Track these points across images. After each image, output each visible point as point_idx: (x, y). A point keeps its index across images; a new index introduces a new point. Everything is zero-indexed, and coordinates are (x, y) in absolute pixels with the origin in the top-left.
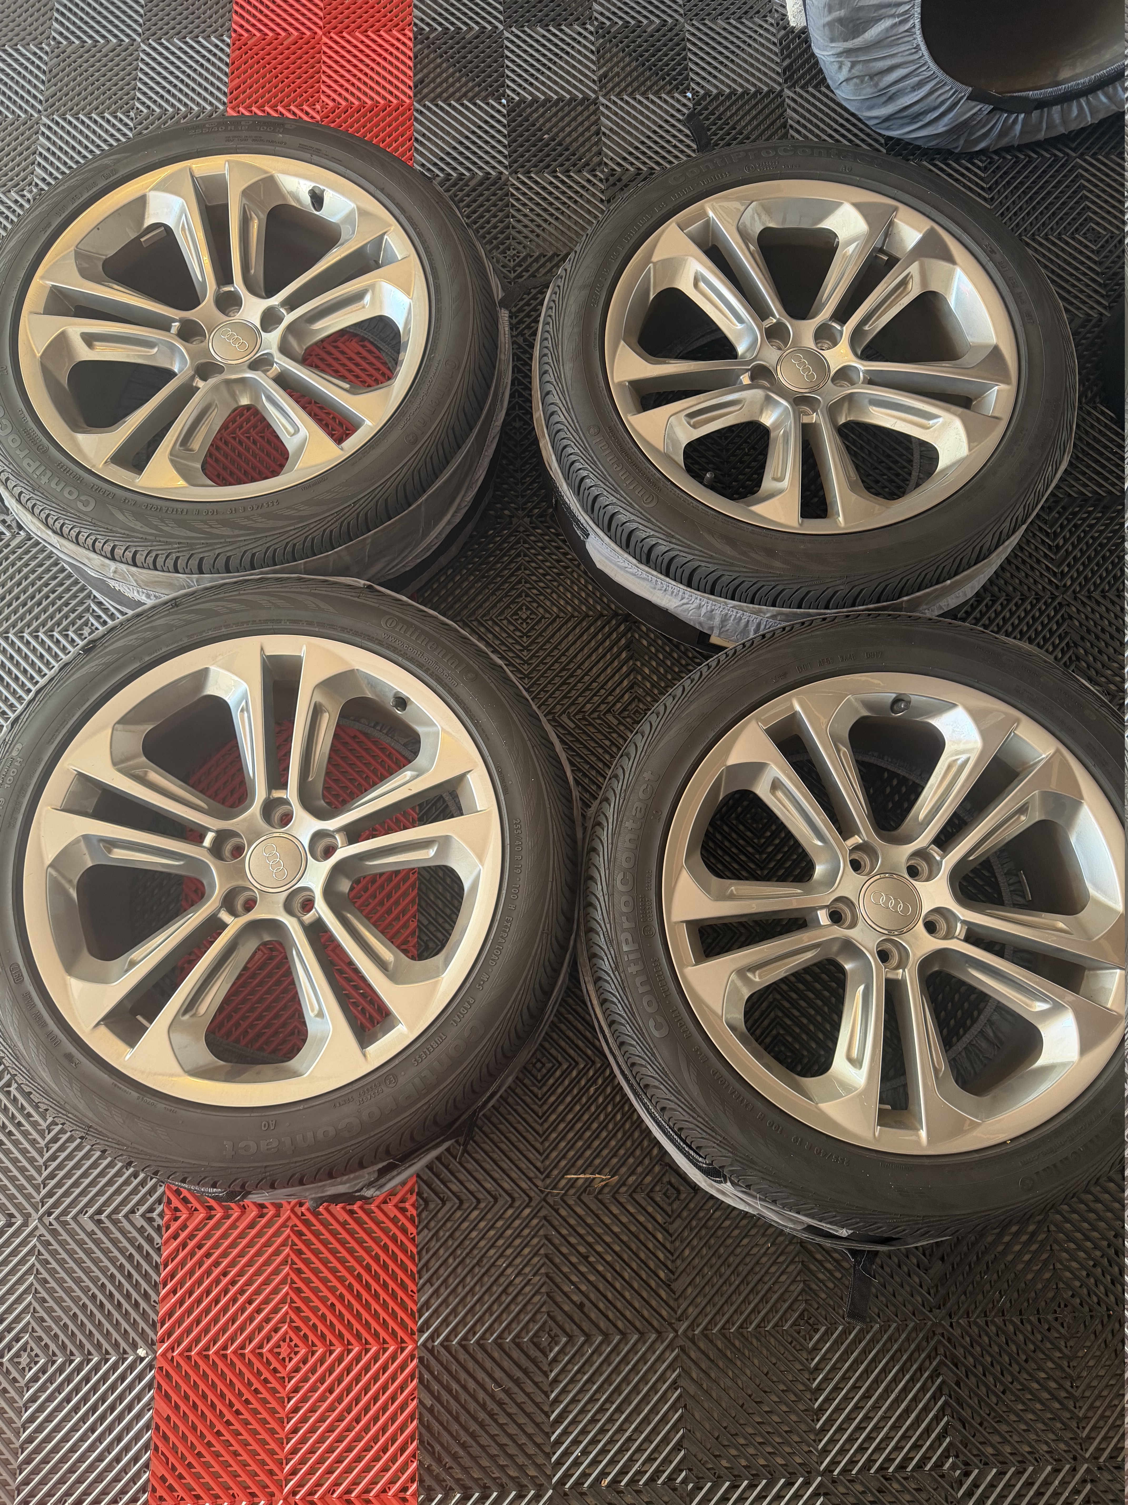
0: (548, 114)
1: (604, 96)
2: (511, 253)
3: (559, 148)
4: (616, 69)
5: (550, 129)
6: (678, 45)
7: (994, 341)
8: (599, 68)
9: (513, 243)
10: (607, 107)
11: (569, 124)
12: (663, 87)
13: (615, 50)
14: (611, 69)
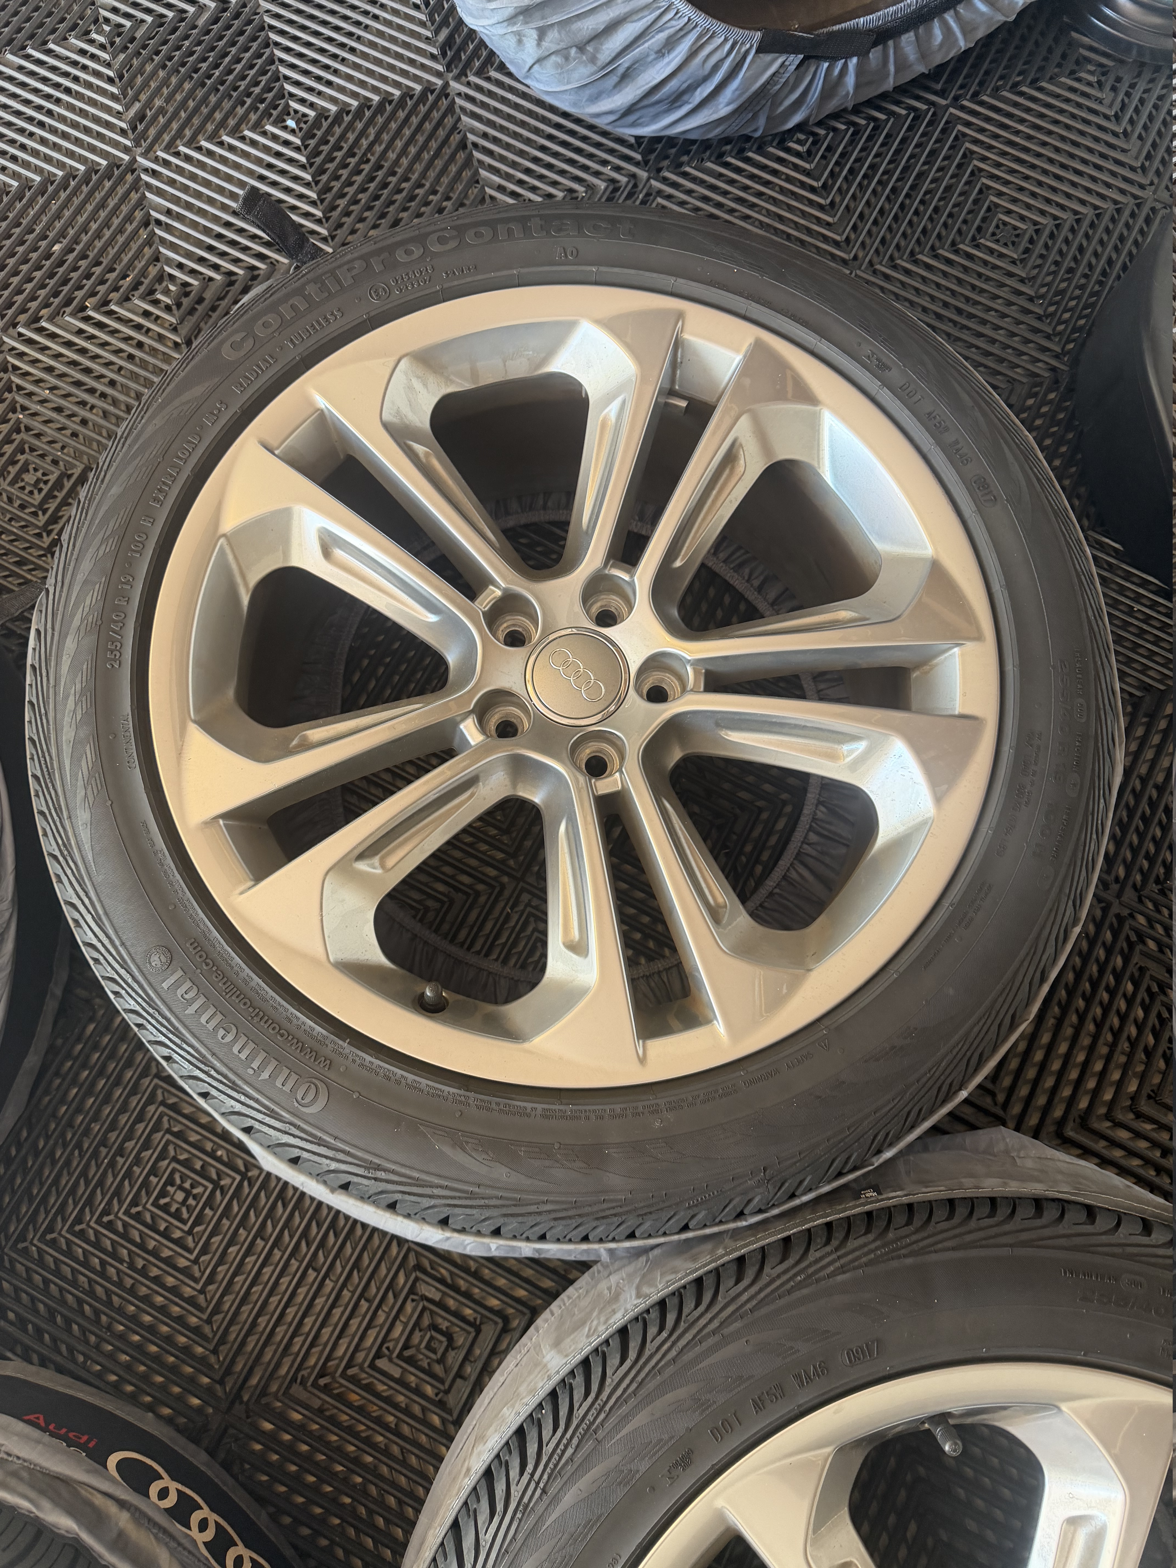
0: (54, 206)
1: (145, 155)
2: (30, 478)
3: (83, 263)
4: (158, 103)
5: (63, 234)
6: (254, 39)
7: (929, 551)
8: (127, 107)
9: (32, 458)
10: (154, 174)
11: (93, 217)
12: (244, 118)
13: (149, 68)
14: (149, 104)
